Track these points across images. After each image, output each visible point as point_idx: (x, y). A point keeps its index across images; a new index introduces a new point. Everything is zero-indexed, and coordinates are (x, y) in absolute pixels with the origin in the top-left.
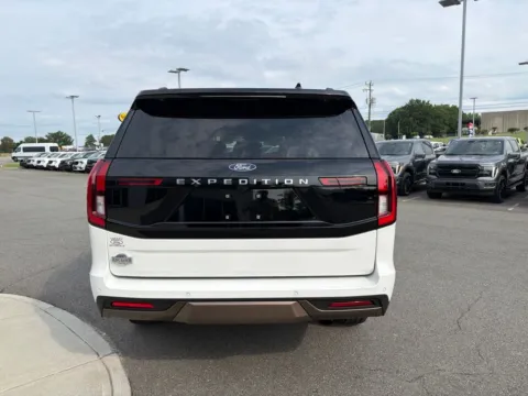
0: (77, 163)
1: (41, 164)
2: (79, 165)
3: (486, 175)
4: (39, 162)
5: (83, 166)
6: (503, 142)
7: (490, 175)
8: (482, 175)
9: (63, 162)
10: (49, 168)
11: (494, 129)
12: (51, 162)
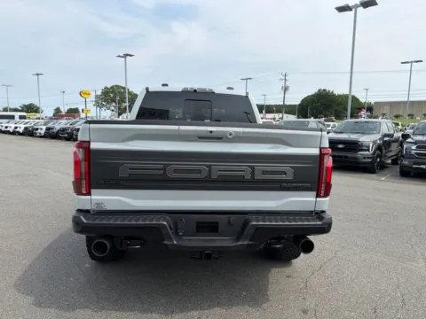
0: (37, 129)
1: (8, 129)
2: (39, 131)
3: (365, 150)
4: (6, 127)
5: (43, 132)
6: (380, 123)
7: (368, 150)
8: (362, 150)
9: (26, 128)
10: (14, 133)
11: (384, 115)
12: (16, 128)
